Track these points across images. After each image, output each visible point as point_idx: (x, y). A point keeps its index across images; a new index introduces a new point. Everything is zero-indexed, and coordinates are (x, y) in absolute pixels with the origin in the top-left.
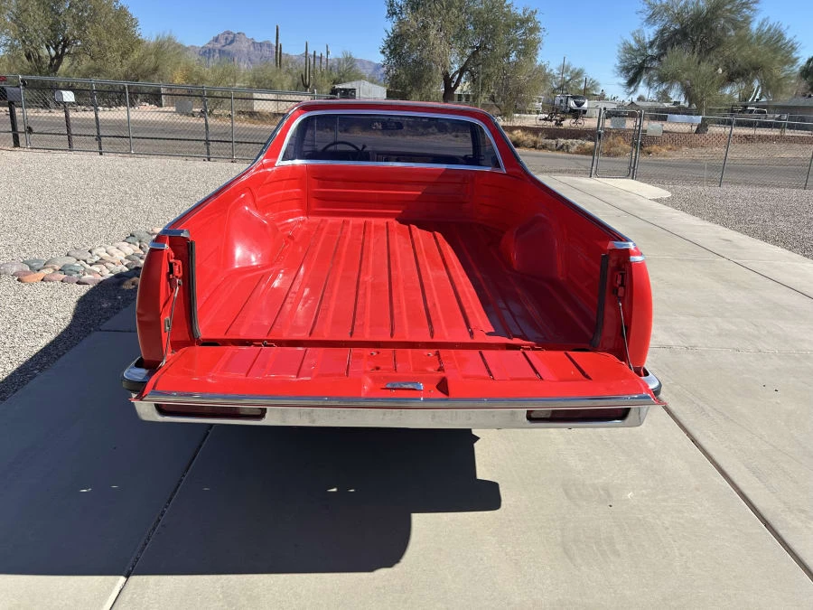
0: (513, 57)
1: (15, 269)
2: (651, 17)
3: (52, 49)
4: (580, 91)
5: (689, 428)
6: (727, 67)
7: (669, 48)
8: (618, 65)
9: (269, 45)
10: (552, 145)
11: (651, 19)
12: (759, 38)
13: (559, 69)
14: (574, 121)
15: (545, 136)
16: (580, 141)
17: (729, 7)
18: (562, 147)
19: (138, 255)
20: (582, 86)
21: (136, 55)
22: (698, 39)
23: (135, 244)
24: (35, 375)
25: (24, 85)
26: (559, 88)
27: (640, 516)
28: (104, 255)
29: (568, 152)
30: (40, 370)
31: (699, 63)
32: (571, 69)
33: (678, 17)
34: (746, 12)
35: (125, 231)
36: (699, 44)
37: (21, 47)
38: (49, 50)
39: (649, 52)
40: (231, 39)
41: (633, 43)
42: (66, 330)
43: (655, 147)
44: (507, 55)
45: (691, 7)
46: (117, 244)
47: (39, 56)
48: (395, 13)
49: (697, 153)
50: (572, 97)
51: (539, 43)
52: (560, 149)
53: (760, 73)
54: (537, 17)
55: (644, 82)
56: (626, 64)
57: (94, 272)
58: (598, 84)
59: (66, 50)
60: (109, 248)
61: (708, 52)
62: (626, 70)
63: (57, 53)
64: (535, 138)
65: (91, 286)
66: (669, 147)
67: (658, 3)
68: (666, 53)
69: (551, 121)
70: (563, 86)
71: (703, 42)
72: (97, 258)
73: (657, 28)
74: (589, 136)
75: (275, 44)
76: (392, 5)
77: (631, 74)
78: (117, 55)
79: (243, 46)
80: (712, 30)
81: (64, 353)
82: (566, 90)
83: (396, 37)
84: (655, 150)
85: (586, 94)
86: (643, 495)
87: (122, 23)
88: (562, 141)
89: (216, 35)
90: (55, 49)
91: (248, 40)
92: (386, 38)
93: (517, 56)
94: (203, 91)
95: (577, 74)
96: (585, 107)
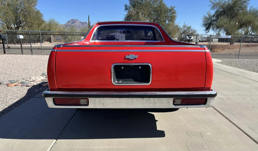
0: (167, 22)
1: (6, 83)
2: (213, 7)
3: (15, 25)
4: (190, 33)
5: (228, 118)
6: (239, 22)
7: (219, 17)
8: (203, 23)
9: (86, 23)
11: (213, 8)
12: (250, 12)
13: (183, 27)
17: (239, 3)
19: (45, 79)
20: (191, 32)
21: (43, 25)
22: (229, 13)
23: (44, 77)
24: (14, 108)
25: (7, 33)
26: (183, 33)
27: (212, 139)
28: (34, 79)
30: (15, 107)
31: (230, 21)
32: (187, 26)
33: (222, 6)
34: (245, 4)
35: (41, 73)
36: (229, 15)
37: (5, 24)
38: (15, 26)
39: (213, 18)
40: (73, 21)
41: (207, 16)
42: (23, 98)
43: (216, 49)
44: (165, 21)
45: (226, 3)
46: (39, 76)
47: (11, 27)
48: (127, 9)
49: (230, 51)
50: (187, 35)
51: (176, 17)
53: (251, 24)
54: (175, 9)
55: (211, 28)
56: (205, 23)
57: (31, 83)
58: (196, 31)
59: (20, 25)
60: (36, 77)
61: (233, 17)
62: (205, 25)
63: (17, 26)
65: (31, 87)
66: (221, 49)
67: (215, 2)
68: (219, 19)
70: (184, 32)
71: (231, 15)
72: (32, 80)
73: (215, 10)
75: (88, 22)
76: (126, 6)
77: (207, 26)
78: (37, 26)
79: (77, 24)
80: (234, 10)
81: (23, 103)
82: (185, 33)
83: (128, 17)
84: (216, 50)
85: (192, 34)
86: (213, 134)
87: (38, 15)
90: (17, 25)
91: (79, 22)
92: (124, 17)
93: (168, 21)
94: (65, 33)
95: (189, 28)
96: (192, 38)
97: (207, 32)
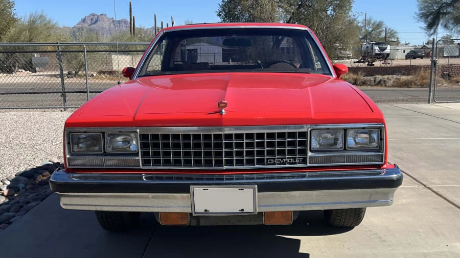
0: (330, 11)
4: (382, 38)
9: (125, 22)
10: (370, 81)
13: (362, 23)
14: (383, 61)
15: (364, 74)
16: (395, 76)
18: (380, 82)
20: (383, 35)
21: (13, 31)
26: (363, 38)
29: (386, 86)
32: (372, 22)
40: (95, 19)
44: (325, 10)
50: (376, 44)
52: (379, 83)
55: (442, 25)
56: (424, 11)
58: (395, 33)
62: (424, 16)
64: (355, 77)
69: (364, 62)
70: (367, 36)
74: (403, 72)
75: (129, 21)
77: (430, 19)
79: (105, 24)
82: (369, 39)
85: (387, 41)
88: (379, 77)
89: (84, 18)
91: (109, 19)
92: (221, 4)
93: (334, 10)
94: (58, 46)
95: (378, 25)
96: (388, 51)
97: (431, 35)
